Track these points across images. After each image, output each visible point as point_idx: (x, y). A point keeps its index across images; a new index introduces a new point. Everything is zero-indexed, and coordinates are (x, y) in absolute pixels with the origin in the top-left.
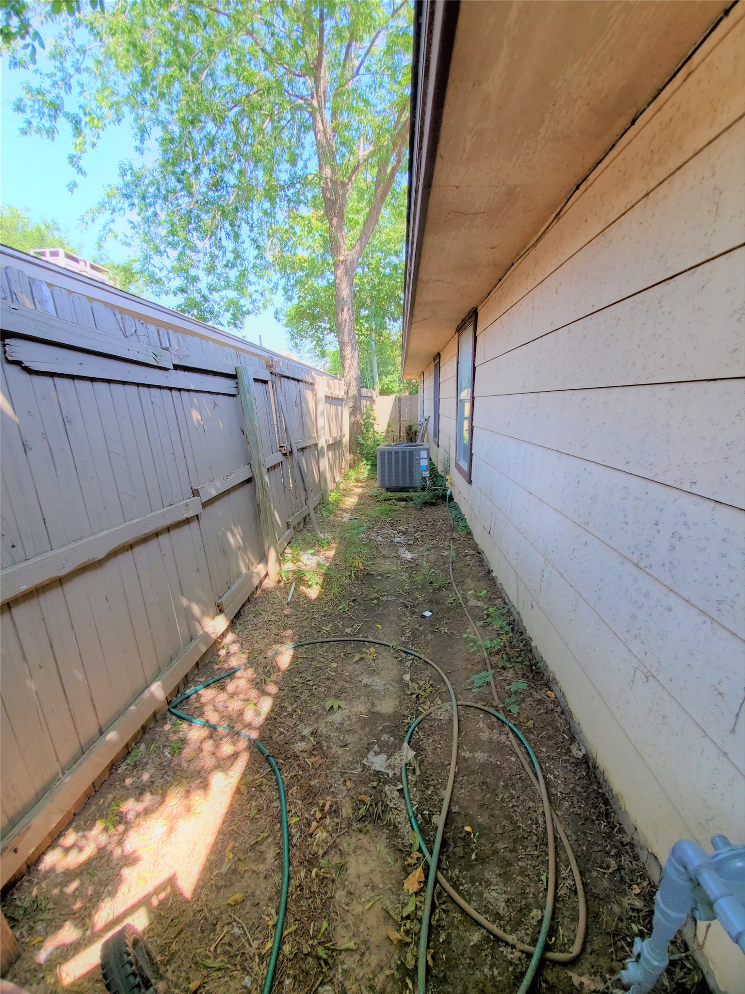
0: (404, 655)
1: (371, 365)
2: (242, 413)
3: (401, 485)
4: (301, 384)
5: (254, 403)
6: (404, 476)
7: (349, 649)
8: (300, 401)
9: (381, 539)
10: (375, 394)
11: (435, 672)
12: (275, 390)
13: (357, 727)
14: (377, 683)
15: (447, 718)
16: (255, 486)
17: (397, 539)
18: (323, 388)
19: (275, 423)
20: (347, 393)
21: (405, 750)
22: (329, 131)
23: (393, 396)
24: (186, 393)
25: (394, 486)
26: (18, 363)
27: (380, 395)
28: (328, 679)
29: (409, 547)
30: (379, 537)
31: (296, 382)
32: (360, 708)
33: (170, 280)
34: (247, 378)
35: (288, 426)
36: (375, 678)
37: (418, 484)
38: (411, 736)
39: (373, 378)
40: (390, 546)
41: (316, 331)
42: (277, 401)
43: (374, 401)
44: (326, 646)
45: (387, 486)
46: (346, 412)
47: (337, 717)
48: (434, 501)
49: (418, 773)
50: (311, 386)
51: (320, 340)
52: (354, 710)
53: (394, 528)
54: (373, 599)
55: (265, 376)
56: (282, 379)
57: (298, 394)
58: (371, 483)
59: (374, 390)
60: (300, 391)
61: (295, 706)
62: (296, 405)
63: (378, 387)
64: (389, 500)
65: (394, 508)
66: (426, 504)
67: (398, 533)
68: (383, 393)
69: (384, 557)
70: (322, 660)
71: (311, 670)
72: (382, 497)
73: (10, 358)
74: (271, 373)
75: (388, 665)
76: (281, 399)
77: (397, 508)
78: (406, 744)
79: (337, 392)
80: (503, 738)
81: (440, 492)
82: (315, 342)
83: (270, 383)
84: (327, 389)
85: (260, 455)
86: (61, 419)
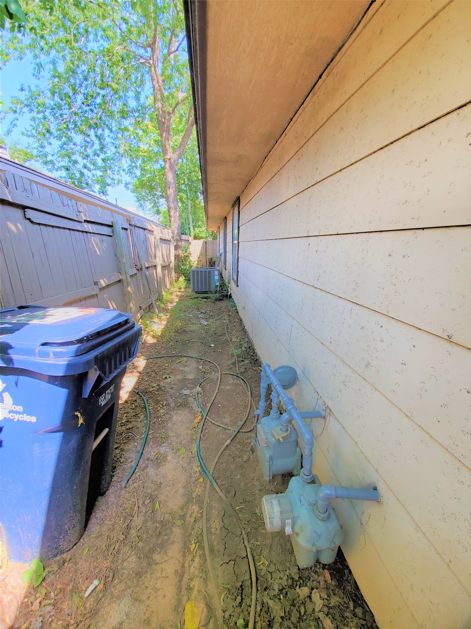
0: (200, 360)
1: (188, 220)
2: (115, 245)
3: (204, 290)
4: (145, 230)
5: (122, 241)
6: (205, 285)
7: (174, 359)
8: (146, 240)
9: (191, 316)
10: (191, 239)
11: (213, 365)
12: (131, 234)
13: (178, 383)
14: (187, 369)
15: (216, 378)
16: (123, 285)
17: (200, 316)
18: (158, 233)
19: (132, 252)
20: (173, 237)
21: (198, 388)
22: (160, 81)
23: (202, 240)
24: (89, 234)
25: (200, 290)
26: (29, 219)
27: (194, 240)
28: (164, 369)
29: (206, 319)
30: (190, 315)
31: (143, 230)
32: (180, 377)
33: (59, 162)
34: (118, 228)
35: (139, 254)
36: (186, 368)
37: (213, 289)
38: (201, 384)
39: (189, 228)
40: (196, 319)
41: (153, 197)
42: (133, 240)
43: (190, 243)
44: (163, 358)
45: (196, 290)
46: (172, 248)
47: (168, 380)
48: (221, 298)
49: (202, 394)
50: (151, 232)
51: (155, 203)
52: (176, 378)
53: (199, 311)
54: (186, 340)
55: (127, 226)
56: (135, 228)
57: (144, 237)
58: (188, 290)
59: (190, 236)
60: (145, 235)
61: (149, 378)
62: (144, 243)
63: (193, 234)
64: (197, 298)
65: (200, 302)
66: (217, 300)
67: (201, 313)
68: (196, 238)
69: (193, 324)
70: (161, 363)
71: (156, 367)
72: (193, 296)
73: (27, 217)
74: (130, 225)
75: (192, 364)
76: (135, 239)
77: (202, 302)
78: (198, 386)
79: (167, 237)
80: (238, 382)
81: (225, 293)
82: (152, 204)
83: (129, 230)
84: (160, 235)
85: (126, 268)
86: (43, 244)
